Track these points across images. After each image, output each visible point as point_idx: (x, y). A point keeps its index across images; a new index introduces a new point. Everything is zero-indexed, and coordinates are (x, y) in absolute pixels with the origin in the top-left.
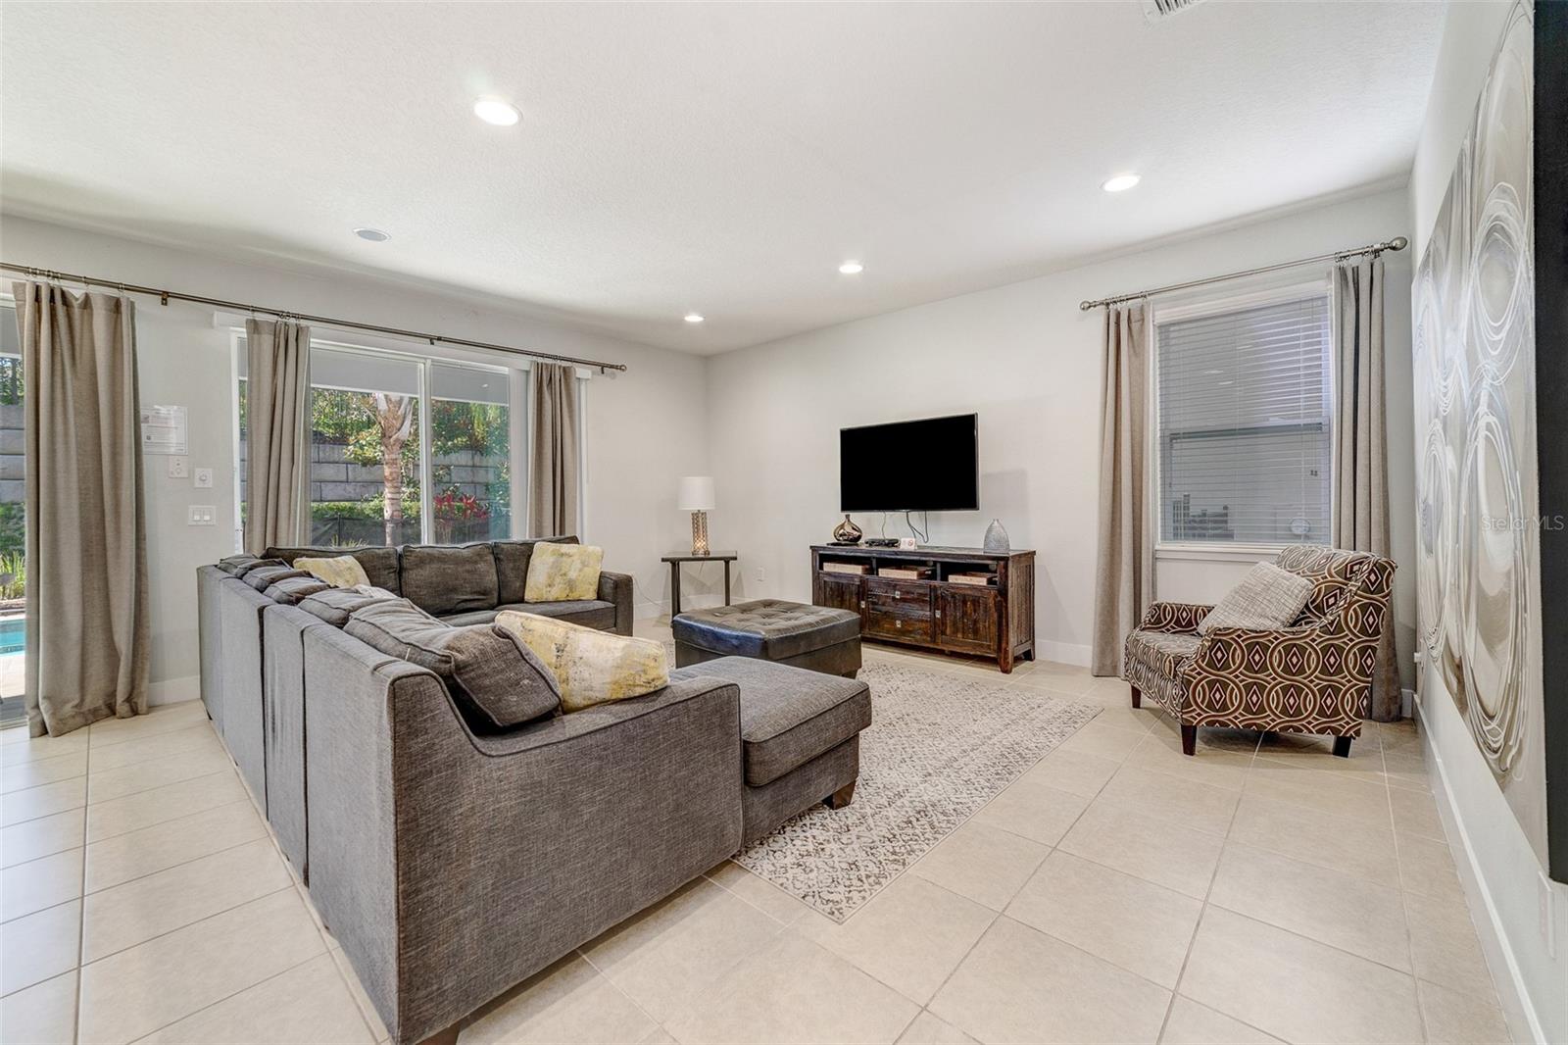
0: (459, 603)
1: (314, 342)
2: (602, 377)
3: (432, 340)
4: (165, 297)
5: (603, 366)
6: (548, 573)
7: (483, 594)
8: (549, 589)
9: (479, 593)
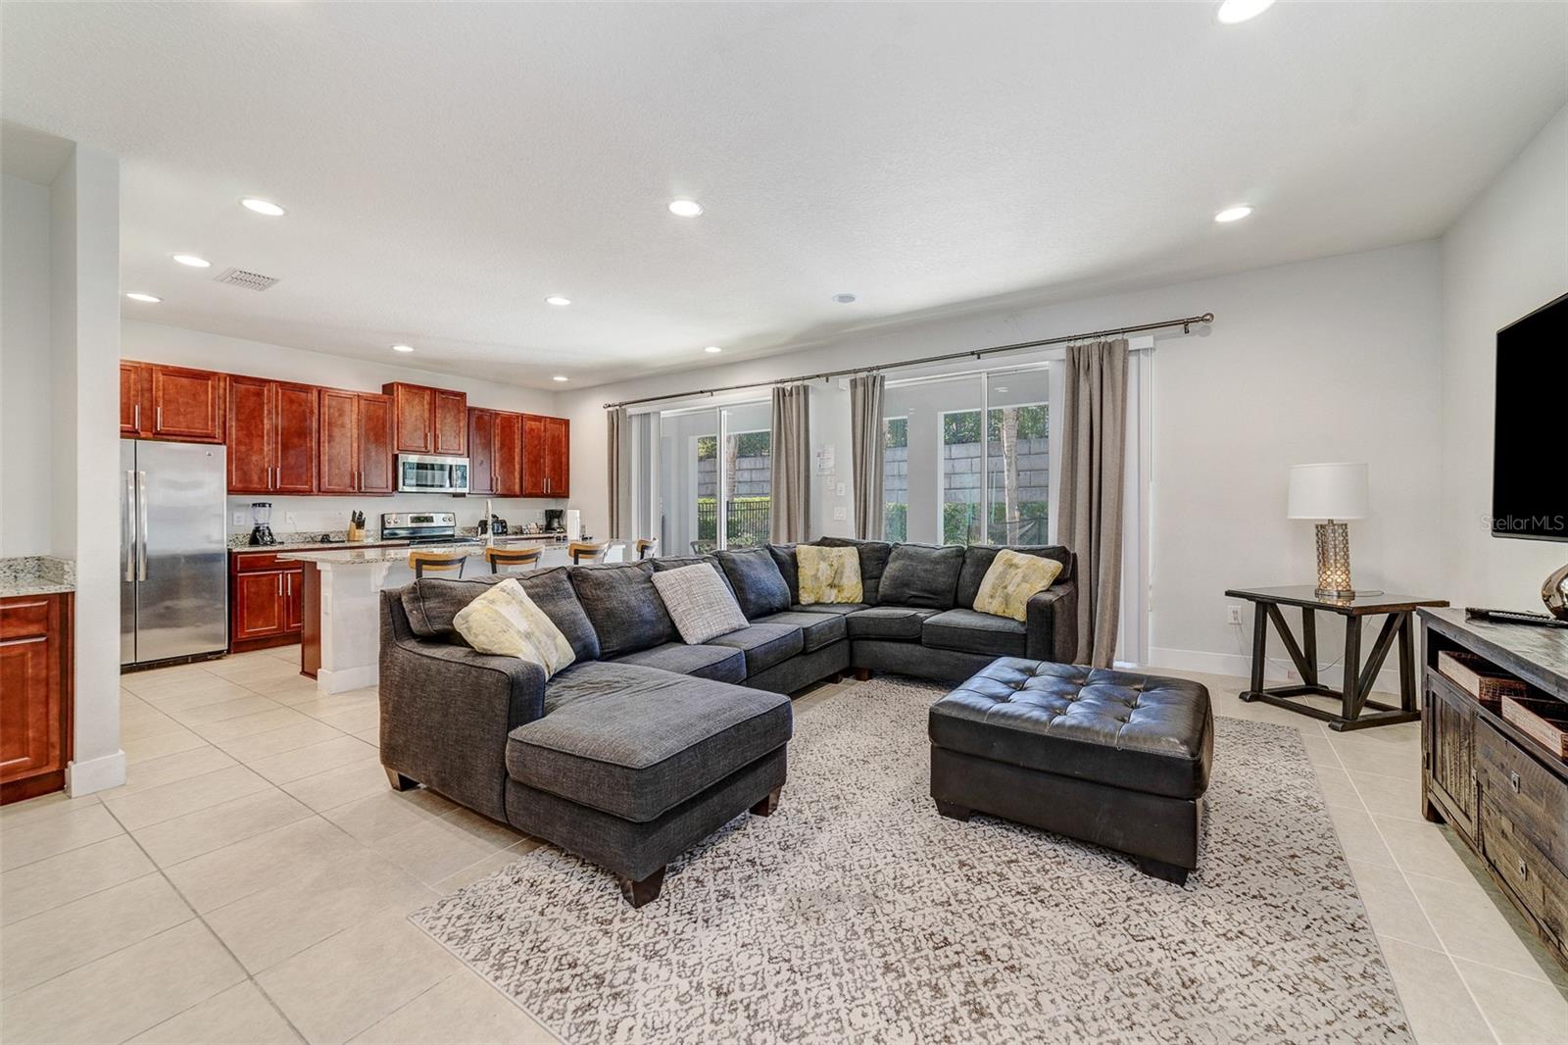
0: (910, 597)
1: (888, 384)
2: (1187, 337)
3: (978, 354)
4: (827, 376)
5: (1186, 323)
6: (993, 584)
7: (934, 594)
8: (990, 600)
9: (929, 592)
